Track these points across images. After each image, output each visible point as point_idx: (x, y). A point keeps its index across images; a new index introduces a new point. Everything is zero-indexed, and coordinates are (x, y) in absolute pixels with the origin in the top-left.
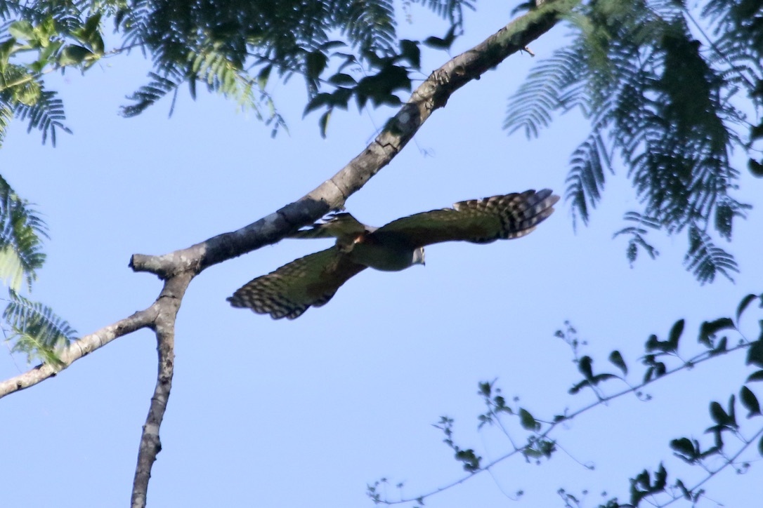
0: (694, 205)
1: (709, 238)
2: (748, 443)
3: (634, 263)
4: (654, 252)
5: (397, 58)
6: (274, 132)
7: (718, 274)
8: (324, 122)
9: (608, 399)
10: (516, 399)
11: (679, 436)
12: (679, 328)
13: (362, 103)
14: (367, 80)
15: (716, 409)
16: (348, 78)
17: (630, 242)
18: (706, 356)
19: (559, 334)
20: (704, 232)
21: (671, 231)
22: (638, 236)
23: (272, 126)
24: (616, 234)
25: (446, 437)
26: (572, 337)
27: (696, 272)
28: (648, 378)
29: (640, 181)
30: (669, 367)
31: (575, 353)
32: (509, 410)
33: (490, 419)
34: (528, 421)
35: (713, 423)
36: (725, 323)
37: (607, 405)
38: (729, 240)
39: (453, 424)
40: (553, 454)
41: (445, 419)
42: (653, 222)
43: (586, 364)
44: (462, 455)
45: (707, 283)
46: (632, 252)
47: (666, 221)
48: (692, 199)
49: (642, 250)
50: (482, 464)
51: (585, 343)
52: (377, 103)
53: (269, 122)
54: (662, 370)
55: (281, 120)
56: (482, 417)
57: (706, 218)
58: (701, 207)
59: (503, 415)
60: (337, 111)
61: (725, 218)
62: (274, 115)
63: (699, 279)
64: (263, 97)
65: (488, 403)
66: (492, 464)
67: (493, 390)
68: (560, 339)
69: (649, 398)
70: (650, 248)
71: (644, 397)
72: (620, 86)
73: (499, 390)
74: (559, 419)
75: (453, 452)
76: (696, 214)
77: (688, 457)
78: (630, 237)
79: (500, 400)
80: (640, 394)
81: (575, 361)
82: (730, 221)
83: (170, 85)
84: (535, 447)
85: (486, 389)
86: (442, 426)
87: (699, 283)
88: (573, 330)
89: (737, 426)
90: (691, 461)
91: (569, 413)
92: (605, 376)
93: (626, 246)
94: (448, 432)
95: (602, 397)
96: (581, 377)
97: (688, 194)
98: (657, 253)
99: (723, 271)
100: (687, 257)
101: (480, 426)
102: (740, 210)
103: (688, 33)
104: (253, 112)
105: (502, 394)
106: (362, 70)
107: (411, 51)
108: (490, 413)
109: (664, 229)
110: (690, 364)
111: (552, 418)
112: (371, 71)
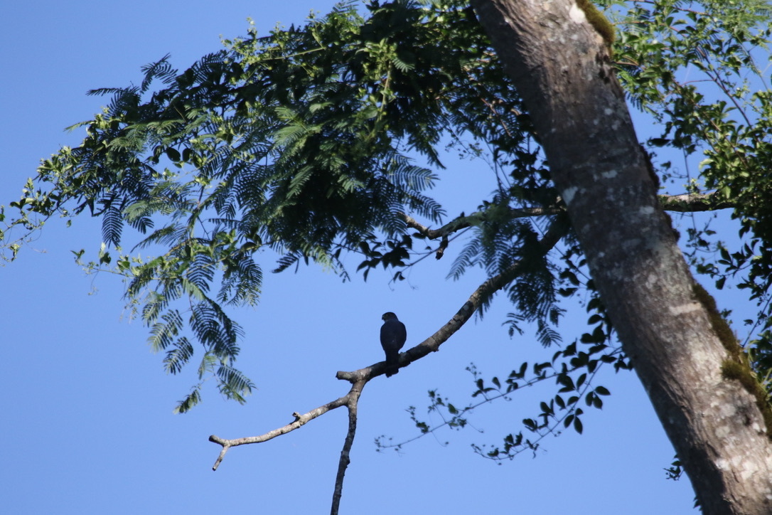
0: (540, 310)
1: (547, 325)
2: (559, 422)
3: (513, 337)
4: (521, 332)
5: (400, 244)
6: (344, 281)
7: (553, 343)
8: (366, 274)
9: (490, 400)
10: (447, 399)
11: (527, 418)
12: (524, 367)
13: (386, 265)
14: (388, 254)
15: (543, 405)
16: (378, 254)
17: (510, 327)
18: (536, 380)
19: (468, 369)
20: (545, 322)
21: (529, 321)
22: (514, 325)
23: (343, 277)
24: (503, 324)
25: (412, 416)
26: (474, 370)
27: (542, 342)
28: (509, 390)
29: (513, 298)
30: (519, 385)
31: (475, 378)
32: (443, 404)
33: (433, 409)
34: (452, 409)
35: (542, 412)
36: (547, 365)
37: (491, 403)
38: (557, 327)
39: (415, 410)
40: (465, 426)
41: (411, 408)
42: (521, 318)
43: (480, 383)
44: (419, 425)
45: (547, 347)
46: (511, 332)
47: (527, 316)
48: (539, 307)
49: (516, 331)
50: (430, 429)
51: (480, 373)
52: (394, 265)
53: (341, 275)
54: (516, 386)
55: (347, 274)
56: (430, 408)
57: (545, 316)
58: (543, 311)
59: (440, 407)
60: (372, 269)
61: (555, 315)
62: (344, 272)
63: (543, 345)
64: (338, 264)
65: (433, 400)
66: (434, 429)
67: (436, 394)
68: (468, 371)
69: (510, 399)
70: (520, 330)
71: (508, 399)
72: (500, 255)
73: (439, 395)
74: (467, 409)
75: (415, 423)
76: (541, 314)
77: (532, 429)
78: (510, 324)
79: (440, 401)
80: (506, 398)
81: (476, 382)
82: (557, 317)
84: (456, 422)
85: (432, 394)
86: (410, 410)
87: (543, 347)
88: (475, 367)
89: (554, 414)
90: (533, 431)
91: (472, 406)
92: (489, 389)
93: (509, 329)
94: (413, 414)
95: (488, 398)
96: (477, 389)
97: (537, 305)
98: (523, 332)
99: (555, 341)
100: (537, 334)
101: (429, 412)
102: (561, 312)
104: (333, 271)
105: (440, 397)
106: (385, 250)
107: (408, 240)
108: (434, 405)
109: (526, 321)
110: (530, 384)
111: (463, 408)
112: (389, 250)
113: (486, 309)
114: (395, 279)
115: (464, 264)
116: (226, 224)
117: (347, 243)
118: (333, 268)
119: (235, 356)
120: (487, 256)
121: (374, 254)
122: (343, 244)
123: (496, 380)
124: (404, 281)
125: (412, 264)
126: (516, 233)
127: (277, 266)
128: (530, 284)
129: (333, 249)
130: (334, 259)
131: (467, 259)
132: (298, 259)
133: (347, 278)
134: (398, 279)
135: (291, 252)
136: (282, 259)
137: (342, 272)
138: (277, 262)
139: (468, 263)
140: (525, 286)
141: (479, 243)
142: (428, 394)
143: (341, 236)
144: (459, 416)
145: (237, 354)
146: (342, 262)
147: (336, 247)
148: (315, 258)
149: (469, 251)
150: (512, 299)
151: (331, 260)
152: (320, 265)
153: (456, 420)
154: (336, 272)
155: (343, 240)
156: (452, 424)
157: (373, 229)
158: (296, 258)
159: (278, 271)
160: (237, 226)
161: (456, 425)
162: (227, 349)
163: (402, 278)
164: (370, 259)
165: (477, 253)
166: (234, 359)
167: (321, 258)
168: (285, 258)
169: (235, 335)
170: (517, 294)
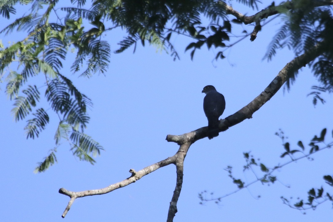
3: (316, 106)
4: (323, 101)
5: (221, 28)
6: (175, 59)
8: (192, 54)
9: (296, 160)
10: (259, 159)
12: (324, 132)
13: (209, 46)
14: (211, 38)
16: (203, 37)
17: (314, 97)
19: (277, 134)
21: (330, 92)
22: (317, 95)
23: (174, 56)
24: (308, 95)
25: (229, 174)
26: (282, 135)
28: (311, 152)
29: (317, 73)
30: (320, 148)
31: (283, 142)
32: (256, 164)
33: (248, 168)
34: (264, 168)
37: (296, 162)
39: (232, 169)
40: (275, 182)
41: (229, 167)
42: (323, 89)
43: (287, 146)
44: (236, 181)
46: (315, 102)
47: (328, 88)
50: (245, 185)
51: (287, 138)
52: (217, 46)
53: (172, 55)
54: (317, 148)
55: (177, 54)
56: (245, 167)
59: (253, 166)
62: (174, 52)
64: (169, 45)
65: (247, 161)
66: (248, 185)
68: (277, 136)
69: (313, 159)
70: (322, 100)
71: (311, 159)
72: (305, 37)
73: (252, 156)
74: (276, 168)
75: (232, 180)
77: (331, 183)
78: (314, 95)
79: (253, 160)
80: (309, 158)
81: (283, 145)
83: (133, 42)
85: (247, 155)
86: (228, 170)
88: (282, 133)
90: (332, 185)
91: (280, 165)
92: (294, 152)
93: (313, 99)
94: (230, 172)
95: (294, 159)
96: (284, 151)
98: (325, 102)
101: (244, 170)
103: (330, 13)
104: (164, 52)
105: (253, 158)
106: (209, 33)
107: (227, 25)
108: (248, 165)
109: (327, 92)
110: (329, 146)
111: (273, 167)
112: (212, 33)
113: (292, 82)
114: (217, 58)
115: (275, 46)
116: (76, 13)
117: (176, 28)
118: (164, 49)
119: (86, 124)
120: (293, 39)
121: (199, 37)
122: (173, 28)
123: (300, 144)
124: (224, 59)
125: (231, 46)
126: (317, 19)
127: (119, 47)
128: (330, 61)
129: (165, 33)
130: (166, 41)
131: (278, 42)
132: (136, 42)
133: (177, 58)
134: (219, 58)
135: (131, 36)
136: (122, 42)
137: (173, 52)
138: (118, 44)
139: (278, 46)
140: (326, 63)
141: (287, 28)
142: (243, 156)
143: (172, 21)
144: (269, 174)
145: (88, 122)
146: (172, 44)
147: (168, 31)
148: (150, 41)
149: (279, 36)
150: (315, 74)
151: (163, 42)
152: (154, 46)
153: (267, 177)
154: (167, 53)
155: (174, 24)
156: (263, 180)
157: (198, 14)
158: (134, 41)
159: (118, 51)
160: (85, 15)
161: (266, 181)
162: (79, 118)
163: (223, 57)
164: (196, 41)
165: (285, 36)
166: (85, 126)
167: (154, 41)
168: (125, 41)
169: (85, 105)
170: (319, 69)
